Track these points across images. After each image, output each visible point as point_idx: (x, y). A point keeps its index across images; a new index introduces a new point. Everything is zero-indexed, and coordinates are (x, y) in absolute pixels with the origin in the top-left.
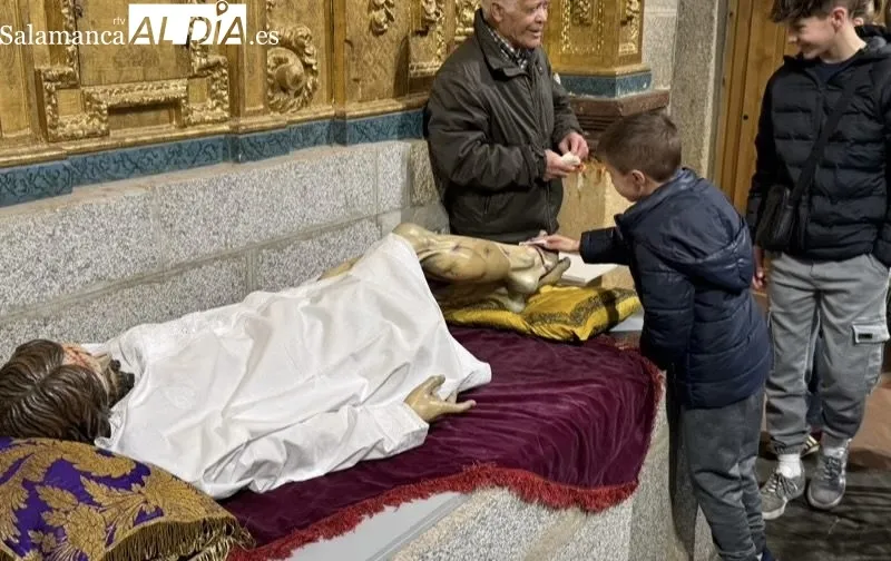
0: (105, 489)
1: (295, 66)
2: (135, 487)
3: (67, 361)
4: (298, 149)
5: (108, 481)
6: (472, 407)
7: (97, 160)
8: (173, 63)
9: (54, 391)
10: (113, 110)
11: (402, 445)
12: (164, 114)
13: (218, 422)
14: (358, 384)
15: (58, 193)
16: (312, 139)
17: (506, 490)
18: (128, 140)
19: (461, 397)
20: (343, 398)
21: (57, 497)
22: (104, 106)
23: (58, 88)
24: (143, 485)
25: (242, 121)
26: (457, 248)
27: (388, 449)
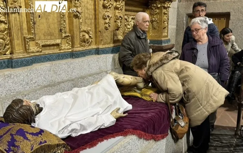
0: (32, 136)
1: (87, 36)
2: (39, 135)
3: (24, 104)
4: (88, 55)
5: (32, 134)
6: (127, 115)
7: (39, 58)
8: (58, 35)
10: (43, 46)
11: (109, 124)
12: (56, 47)
13: (63, 119)
14: (99, 110)
15: (29, 65)
16: (91, 53)
17: (135, 136)
18: (46, 53)
19: (124, 113)
21: (19, 138)
22: (41, 45)
23: (29, 41)
24: (41, 135)
25: (74, 49)
26: (124, 77)
27: (106, 126)
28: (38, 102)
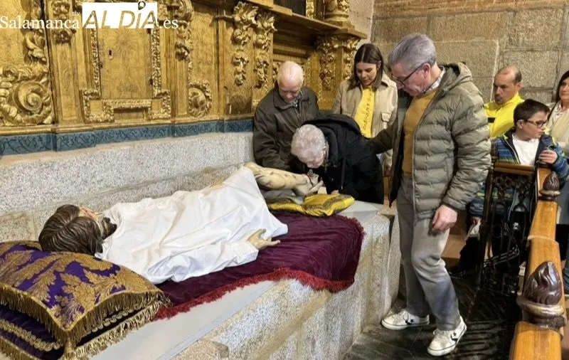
0: (96, 276)
1: (201, 97)
2: (112, 275)
3: (81, 214)
4: (203, 133)
5: (98, 272)
6: (278, 244)
7: (108, 133)
8: (145, 92)
9: (74, 229)
10: (117, 111)
11: (246, 260)
12: (140, 114)
13: (157, 247)
15: (89, 146)
16: (209, 129)
17: (294, 280)
18: (123, 125)
19: (274, 239)
20: (218, 238)
21: (71, 279)
22: (112, 108)
23: (90, 99)
24: (116, 274)
25: (177, 119)
26: (272, 174)
27: (239, 262)
28: (107, 214)
